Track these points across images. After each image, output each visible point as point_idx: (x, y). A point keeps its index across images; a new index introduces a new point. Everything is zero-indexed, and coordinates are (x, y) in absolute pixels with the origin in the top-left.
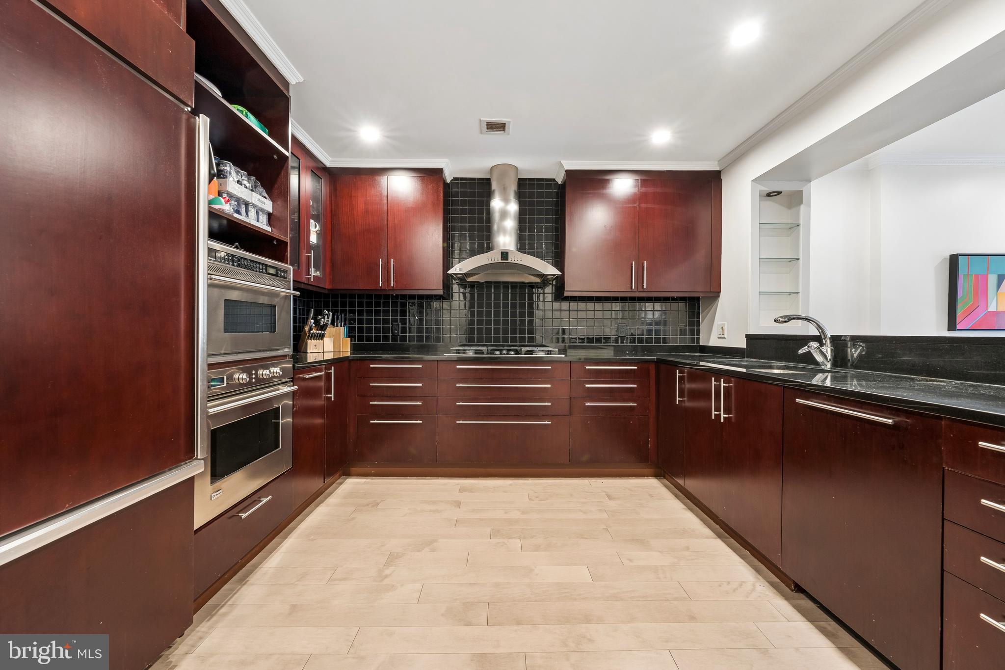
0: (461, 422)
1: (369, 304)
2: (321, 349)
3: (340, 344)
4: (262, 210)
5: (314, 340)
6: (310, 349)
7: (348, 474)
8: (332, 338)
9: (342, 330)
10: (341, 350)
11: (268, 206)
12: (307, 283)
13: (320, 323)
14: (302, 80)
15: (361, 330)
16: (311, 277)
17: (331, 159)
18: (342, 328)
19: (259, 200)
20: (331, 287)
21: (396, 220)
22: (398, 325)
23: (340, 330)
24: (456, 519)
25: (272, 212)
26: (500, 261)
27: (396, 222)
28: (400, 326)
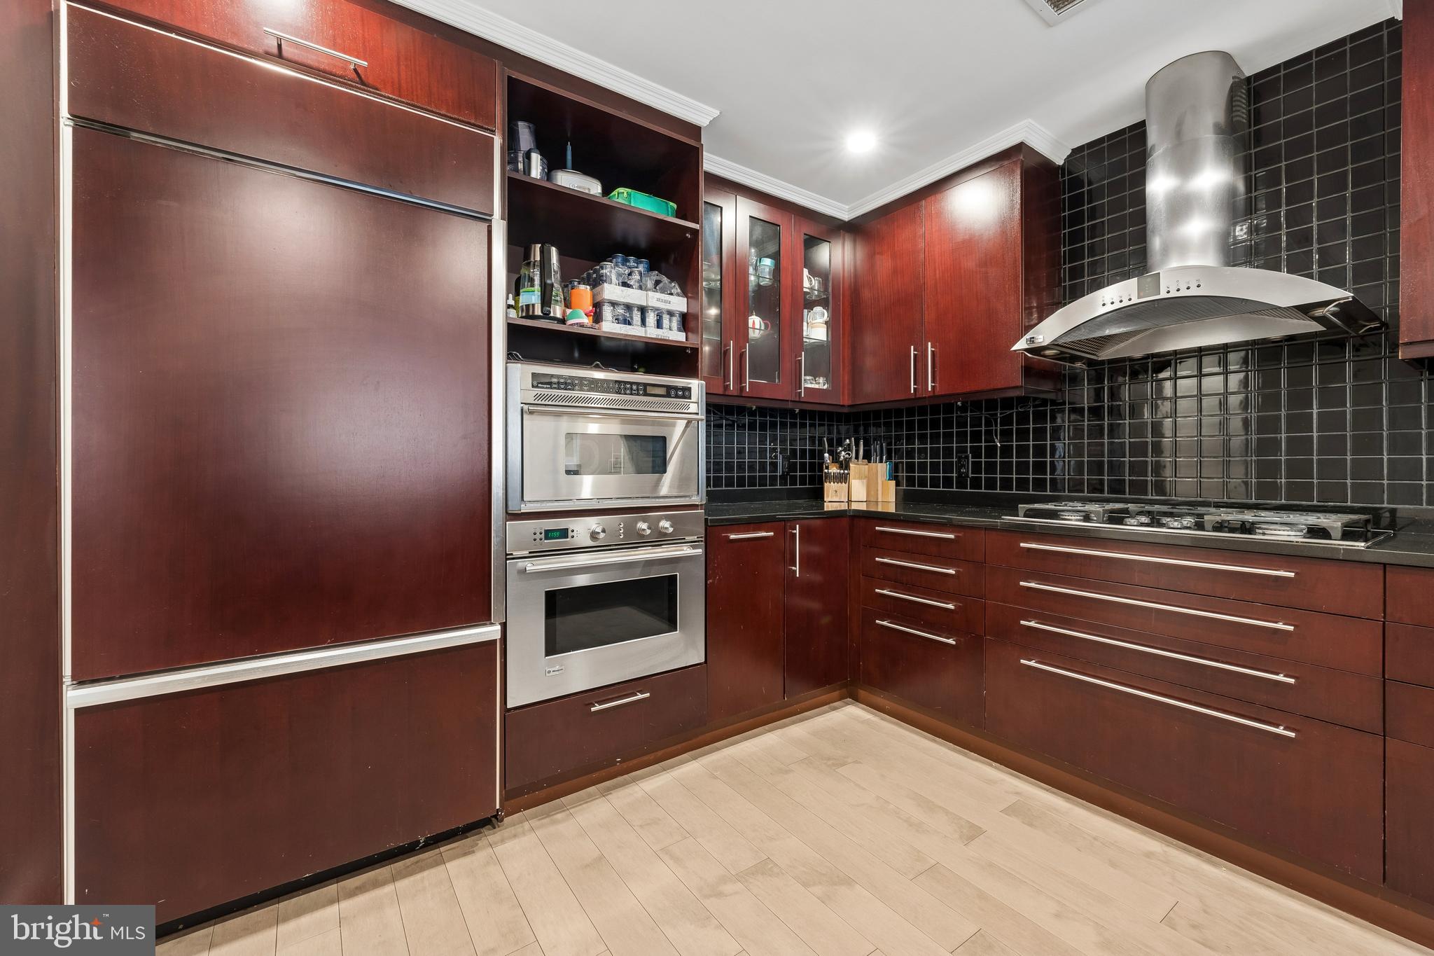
0: (1032, 663)
1: (922, 425)
2: (845, 496)
3: (877, 490)
4: (671, 314)
5: (834, 483)
6: (828, 496)
7: (857, 699)
8: (865, 481)
9: (882, 469)
10: (880, 500)
11: (679, 304)
12: (798, 400)
13: (840, 457)
14: (716, 113)
15: (910, 468)
16: (801, 392)
17: (847, 207)
18: (884, 465)
19: (658, 300)
20: (850, 403)
21: (937, 272)
22: (967, 457)
23: (877, 467)
24: (933, 862)
25: (686, 311)
26: (1135, 300)
27: (938, 276)
28: (970, 460)
